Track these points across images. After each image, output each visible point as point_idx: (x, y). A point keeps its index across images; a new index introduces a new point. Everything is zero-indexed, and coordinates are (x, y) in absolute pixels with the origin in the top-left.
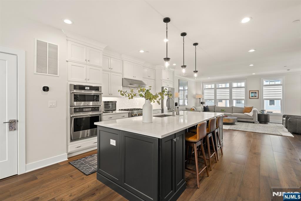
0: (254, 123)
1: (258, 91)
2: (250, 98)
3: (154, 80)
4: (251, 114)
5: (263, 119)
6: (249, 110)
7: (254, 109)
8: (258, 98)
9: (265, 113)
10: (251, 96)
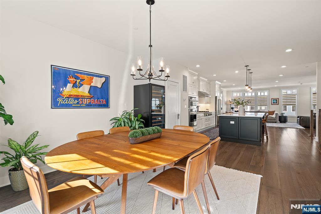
0: (276, 122)
1: (278, 99)
2: (272, 104)
3: (210, 91)
4: (274, 116)
5: (283, 119)
6: (272, 113)
7: (275, 112)
8: (278, 104)
9: (284, 115)
10: (272, 102)
